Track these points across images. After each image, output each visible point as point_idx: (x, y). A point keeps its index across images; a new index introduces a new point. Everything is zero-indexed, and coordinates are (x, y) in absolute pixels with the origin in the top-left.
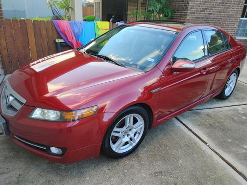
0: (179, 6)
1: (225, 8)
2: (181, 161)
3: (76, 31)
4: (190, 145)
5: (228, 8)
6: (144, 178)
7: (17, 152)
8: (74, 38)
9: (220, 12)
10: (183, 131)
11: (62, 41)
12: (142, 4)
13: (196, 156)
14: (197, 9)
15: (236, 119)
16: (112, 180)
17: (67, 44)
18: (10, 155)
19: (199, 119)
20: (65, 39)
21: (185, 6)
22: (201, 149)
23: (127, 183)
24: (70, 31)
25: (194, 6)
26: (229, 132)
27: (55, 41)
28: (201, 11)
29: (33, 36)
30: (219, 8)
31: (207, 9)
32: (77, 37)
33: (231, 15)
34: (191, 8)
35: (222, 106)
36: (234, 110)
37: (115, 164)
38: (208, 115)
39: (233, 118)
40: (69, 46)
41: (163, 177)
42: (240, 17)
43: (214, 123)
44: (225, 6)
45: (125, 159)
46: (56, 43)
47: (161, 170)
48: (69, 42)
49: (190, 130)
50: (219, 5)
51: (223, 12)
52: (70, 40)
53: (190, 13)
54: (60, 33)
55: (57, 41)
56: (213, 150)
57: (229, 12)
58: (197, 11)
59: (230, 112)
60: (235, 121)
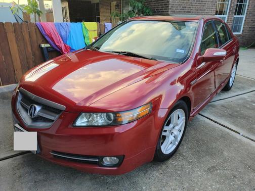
0: (159, 5)
1: (201, 6)
2: (226, 153)
3: (63, 33)
4: (224, 137)
5: (204, 6)
6: (201, 176)
7: (46, 173)
8: (62, 42)
9: (197, 10)
10: (209, 124)
11: (48, 45)
12: (116, 6)
13: (236, 145)
14: (177, 7)
15: (248, 106)
16: (171, 184)
17: (54, 48)
18: (40, 178)
19: (217, 110)
20: (52, 43)
21: (165, 5)
22: (237, 139)
23: (188, 185)
24: (56, 34)
25: (173, 5)
26: (251, 119)
27: (40, 46)
28: (181, 9)
29: (14, 41)
30: (196, 6)
31: (186, 7)
32: (65, 40)
33: (207, 12)
34: (172, 7)
35: (230, 96)
36: (241, 99)
37: (164, 167)
38: (223, 106)
39: (246, 106)
40: (57, 51)
41: (218, 171)
42: (214, 15)
43: (233, 113)
44: (201, 4)
45: (171, 160)
46: (42, 48)
47: (213, 165)
48: (56, 46)
49: (216, 122)
50: (196, 3)
51: (200, 10)
52: (57, 44)
53: (171, 12)
54: (46, 37)
55: (43, 46)
56: (247, 138)
57: (205, 10)
58: (177, 9)
59: (240, 101)
60: (249, 108)
